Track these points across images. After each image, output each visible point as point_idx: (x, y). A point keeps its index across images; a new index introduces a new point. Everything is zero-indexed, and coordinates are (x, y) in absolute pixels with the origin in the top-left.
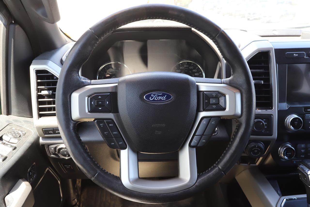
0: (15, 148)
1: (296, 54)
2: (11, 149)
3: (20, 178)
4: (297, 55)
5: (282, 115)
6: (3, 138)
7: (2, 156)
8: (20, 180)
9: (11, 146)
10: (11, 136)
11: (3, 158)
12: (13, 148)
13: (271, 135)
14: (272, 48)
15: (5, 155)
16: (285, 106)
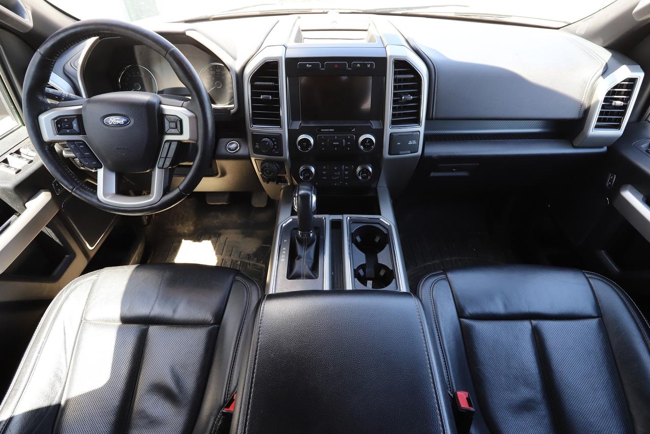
0: (31, 161)
1: (309, 64)
2: (26, 162)
3: (42, 189)
4: (310, 66)
5: (293, 134)
6: (21, 151)
7: (16, 169)
8: (42, 190)
9: (27, 160)
10: (28, 149)
11: (16, 171)
12: (28, 161)
13: (282, 156)
14: (281, 57)
15: (19, 168)
16: (297, 125)
